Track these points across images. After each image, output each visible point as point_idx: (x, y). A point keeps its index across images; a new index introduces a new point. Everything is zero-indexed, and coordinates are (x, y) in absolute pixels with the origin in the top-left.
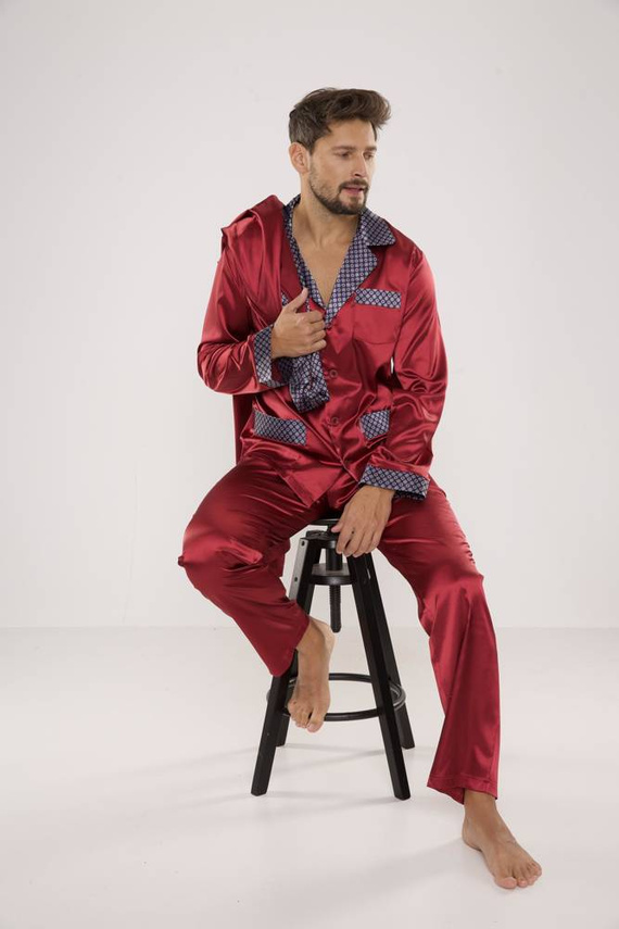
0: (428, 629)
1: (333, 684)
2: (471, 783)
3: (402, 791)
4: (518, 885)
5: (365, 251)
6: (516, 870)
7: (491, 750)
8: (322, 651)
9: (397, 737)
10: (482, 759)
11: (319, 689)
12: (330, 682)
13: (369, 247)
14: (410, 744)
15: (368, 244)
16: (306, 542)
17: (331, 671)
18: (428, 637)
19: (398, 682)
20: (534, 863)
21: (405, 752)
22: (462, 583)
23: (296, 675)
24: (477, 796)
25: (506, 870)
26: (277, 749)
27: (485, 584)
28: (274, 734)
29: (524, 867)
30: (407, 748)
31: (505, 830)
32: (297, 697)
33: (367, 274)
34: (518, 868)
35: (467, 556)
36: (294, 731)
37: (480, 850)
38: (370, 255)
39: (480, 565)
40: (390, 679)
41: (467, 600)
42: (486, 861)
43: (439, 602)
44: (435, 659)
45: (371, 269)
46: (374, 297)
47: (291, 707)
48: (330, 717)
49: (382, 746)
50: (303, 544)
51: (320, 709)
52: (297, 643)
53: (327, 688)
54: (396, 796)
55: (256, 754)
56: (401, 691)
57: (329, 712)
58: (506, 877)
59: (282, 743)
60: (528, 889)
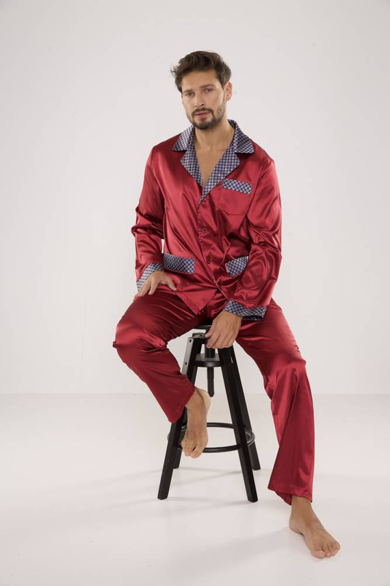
0: (270, 394)
1: (209, 429)
2: (296, 492)
3: (253, 496)
4: (326, 556)
5: (233, 155)
6: (325, 547)
7: (309, 471)
8: (203, 408)
9: (249, 462)
10: (303, 476)
11: (200, 433)
12: (208, 428)
13: (236, 153)
14: (258, 467)
15: (236, 151)
16: (192, 340)
17: (208, 421)
18: (270, 400)
19: (249, 428)
20: (336, 542)
21: (254, 472)
22: (293, 365)
23: (186, 424)
24: (300, 500)
25: (318, 547)
26: (174, 470)
27: (307, 367)
28: (172, 461)
29: (329, 544)
30: (256, 469)
31: (317, 521)
32: (187, 437)
33: (232, 170)
34: (325, 545)
35: (296, 348)
36: (185, 459)
37: (302, 534)
38: (236, 158)
39: (304, 354)
40: (245, 426)
41: (296, 376)
42: (306, 541)
43: (279, 378)
44: (275, 414)
45: (235, 167)
46: (234, 185)
47: (183, 444)
48: (207, 450)
49: (240, 468)
50: (190, 341)
51: (201, 445)
52: (186, 403)
53: (206, 432)
54: (249, 499)
55: (160, 473)
56: (252, 434)
57: (207, 447)
58: (318, 550)
59: (177, 466)
60: (332, 558)
